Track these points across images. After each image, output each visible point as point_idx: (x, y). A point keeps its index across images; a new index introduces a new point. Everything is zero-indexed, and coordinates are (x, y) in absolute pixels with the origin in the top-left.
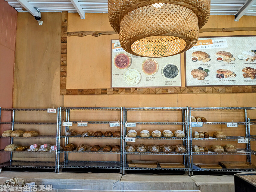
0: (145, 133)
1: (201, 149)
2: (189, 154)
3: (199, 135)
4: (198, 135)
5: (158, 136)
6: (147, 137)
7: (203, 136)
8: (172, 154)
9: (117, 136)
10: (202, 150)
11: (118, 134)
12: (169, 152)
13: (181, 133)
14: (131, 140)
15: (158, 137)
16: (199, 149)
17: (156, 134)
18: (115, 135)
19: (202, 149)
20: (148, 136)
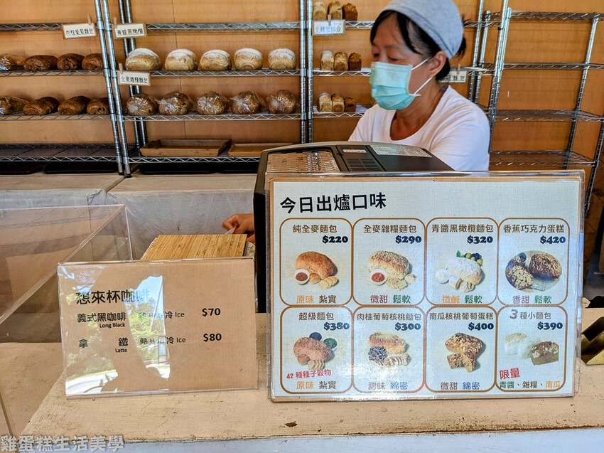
0: (179, 57)
1: (335, 103)
2: (303, 116)
3: (332, 60)
4: (329, 62)
5: (215, 65)
6: (185, 71)
7: (343, 65)
8: (256, 117)
9: (95, 68)
10: (340, 106)
11: (97, 63)
12: (248, 113)
13: (282, 56)
14: (137, 79)
15: (216, 68)
16: (331, 103)
17: (212, 59)
18: (87, 64)
19: (340, 102)
20: (187, 68)
